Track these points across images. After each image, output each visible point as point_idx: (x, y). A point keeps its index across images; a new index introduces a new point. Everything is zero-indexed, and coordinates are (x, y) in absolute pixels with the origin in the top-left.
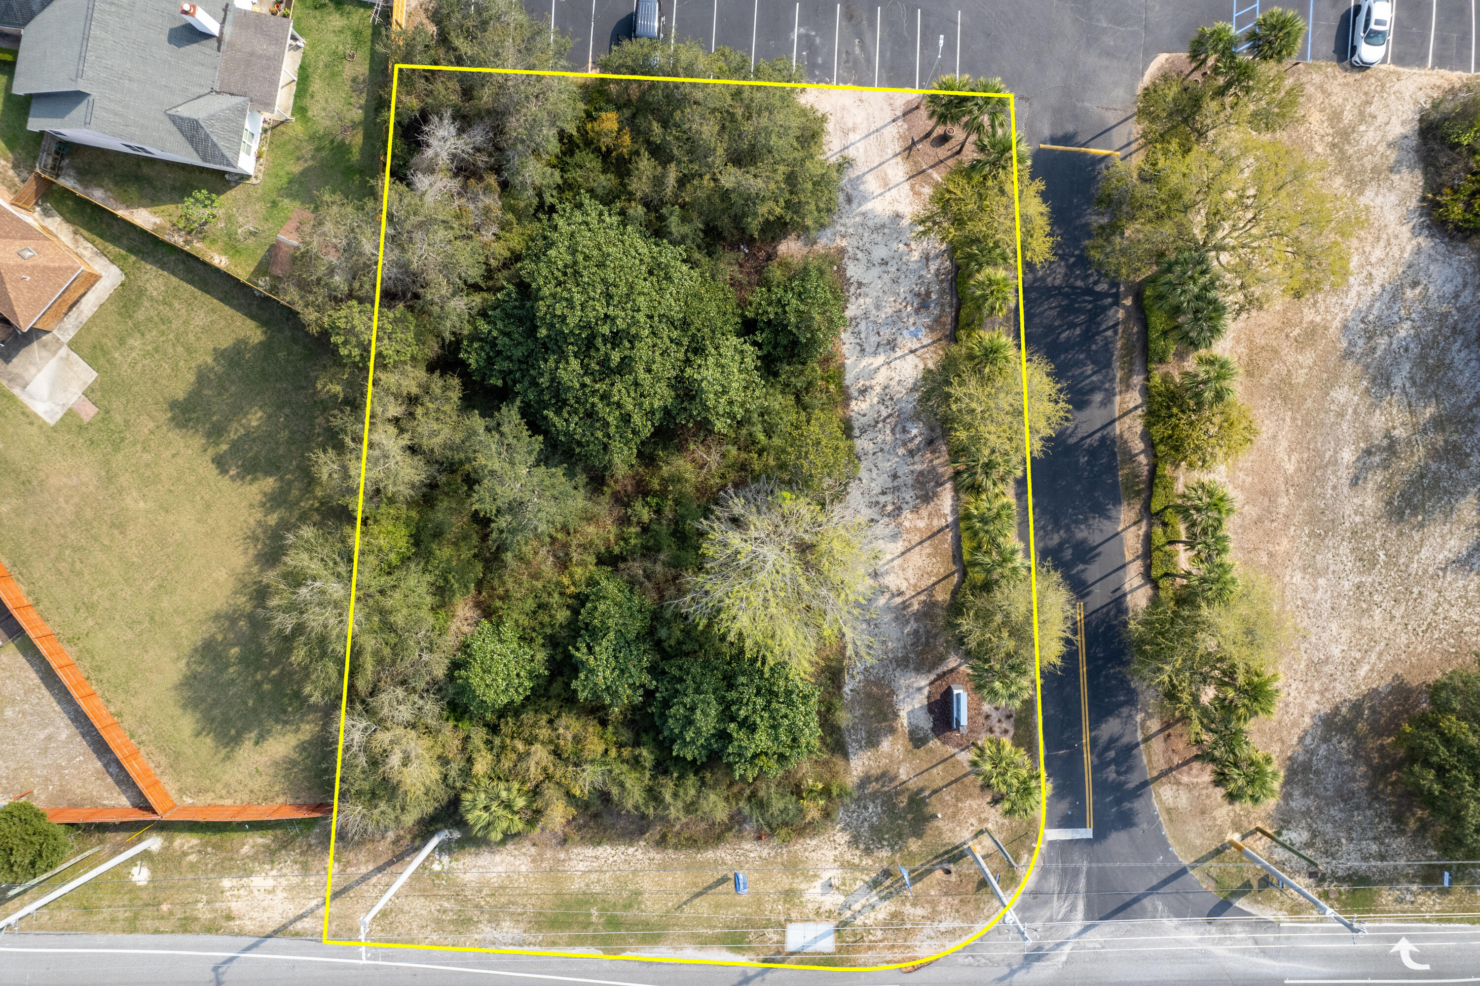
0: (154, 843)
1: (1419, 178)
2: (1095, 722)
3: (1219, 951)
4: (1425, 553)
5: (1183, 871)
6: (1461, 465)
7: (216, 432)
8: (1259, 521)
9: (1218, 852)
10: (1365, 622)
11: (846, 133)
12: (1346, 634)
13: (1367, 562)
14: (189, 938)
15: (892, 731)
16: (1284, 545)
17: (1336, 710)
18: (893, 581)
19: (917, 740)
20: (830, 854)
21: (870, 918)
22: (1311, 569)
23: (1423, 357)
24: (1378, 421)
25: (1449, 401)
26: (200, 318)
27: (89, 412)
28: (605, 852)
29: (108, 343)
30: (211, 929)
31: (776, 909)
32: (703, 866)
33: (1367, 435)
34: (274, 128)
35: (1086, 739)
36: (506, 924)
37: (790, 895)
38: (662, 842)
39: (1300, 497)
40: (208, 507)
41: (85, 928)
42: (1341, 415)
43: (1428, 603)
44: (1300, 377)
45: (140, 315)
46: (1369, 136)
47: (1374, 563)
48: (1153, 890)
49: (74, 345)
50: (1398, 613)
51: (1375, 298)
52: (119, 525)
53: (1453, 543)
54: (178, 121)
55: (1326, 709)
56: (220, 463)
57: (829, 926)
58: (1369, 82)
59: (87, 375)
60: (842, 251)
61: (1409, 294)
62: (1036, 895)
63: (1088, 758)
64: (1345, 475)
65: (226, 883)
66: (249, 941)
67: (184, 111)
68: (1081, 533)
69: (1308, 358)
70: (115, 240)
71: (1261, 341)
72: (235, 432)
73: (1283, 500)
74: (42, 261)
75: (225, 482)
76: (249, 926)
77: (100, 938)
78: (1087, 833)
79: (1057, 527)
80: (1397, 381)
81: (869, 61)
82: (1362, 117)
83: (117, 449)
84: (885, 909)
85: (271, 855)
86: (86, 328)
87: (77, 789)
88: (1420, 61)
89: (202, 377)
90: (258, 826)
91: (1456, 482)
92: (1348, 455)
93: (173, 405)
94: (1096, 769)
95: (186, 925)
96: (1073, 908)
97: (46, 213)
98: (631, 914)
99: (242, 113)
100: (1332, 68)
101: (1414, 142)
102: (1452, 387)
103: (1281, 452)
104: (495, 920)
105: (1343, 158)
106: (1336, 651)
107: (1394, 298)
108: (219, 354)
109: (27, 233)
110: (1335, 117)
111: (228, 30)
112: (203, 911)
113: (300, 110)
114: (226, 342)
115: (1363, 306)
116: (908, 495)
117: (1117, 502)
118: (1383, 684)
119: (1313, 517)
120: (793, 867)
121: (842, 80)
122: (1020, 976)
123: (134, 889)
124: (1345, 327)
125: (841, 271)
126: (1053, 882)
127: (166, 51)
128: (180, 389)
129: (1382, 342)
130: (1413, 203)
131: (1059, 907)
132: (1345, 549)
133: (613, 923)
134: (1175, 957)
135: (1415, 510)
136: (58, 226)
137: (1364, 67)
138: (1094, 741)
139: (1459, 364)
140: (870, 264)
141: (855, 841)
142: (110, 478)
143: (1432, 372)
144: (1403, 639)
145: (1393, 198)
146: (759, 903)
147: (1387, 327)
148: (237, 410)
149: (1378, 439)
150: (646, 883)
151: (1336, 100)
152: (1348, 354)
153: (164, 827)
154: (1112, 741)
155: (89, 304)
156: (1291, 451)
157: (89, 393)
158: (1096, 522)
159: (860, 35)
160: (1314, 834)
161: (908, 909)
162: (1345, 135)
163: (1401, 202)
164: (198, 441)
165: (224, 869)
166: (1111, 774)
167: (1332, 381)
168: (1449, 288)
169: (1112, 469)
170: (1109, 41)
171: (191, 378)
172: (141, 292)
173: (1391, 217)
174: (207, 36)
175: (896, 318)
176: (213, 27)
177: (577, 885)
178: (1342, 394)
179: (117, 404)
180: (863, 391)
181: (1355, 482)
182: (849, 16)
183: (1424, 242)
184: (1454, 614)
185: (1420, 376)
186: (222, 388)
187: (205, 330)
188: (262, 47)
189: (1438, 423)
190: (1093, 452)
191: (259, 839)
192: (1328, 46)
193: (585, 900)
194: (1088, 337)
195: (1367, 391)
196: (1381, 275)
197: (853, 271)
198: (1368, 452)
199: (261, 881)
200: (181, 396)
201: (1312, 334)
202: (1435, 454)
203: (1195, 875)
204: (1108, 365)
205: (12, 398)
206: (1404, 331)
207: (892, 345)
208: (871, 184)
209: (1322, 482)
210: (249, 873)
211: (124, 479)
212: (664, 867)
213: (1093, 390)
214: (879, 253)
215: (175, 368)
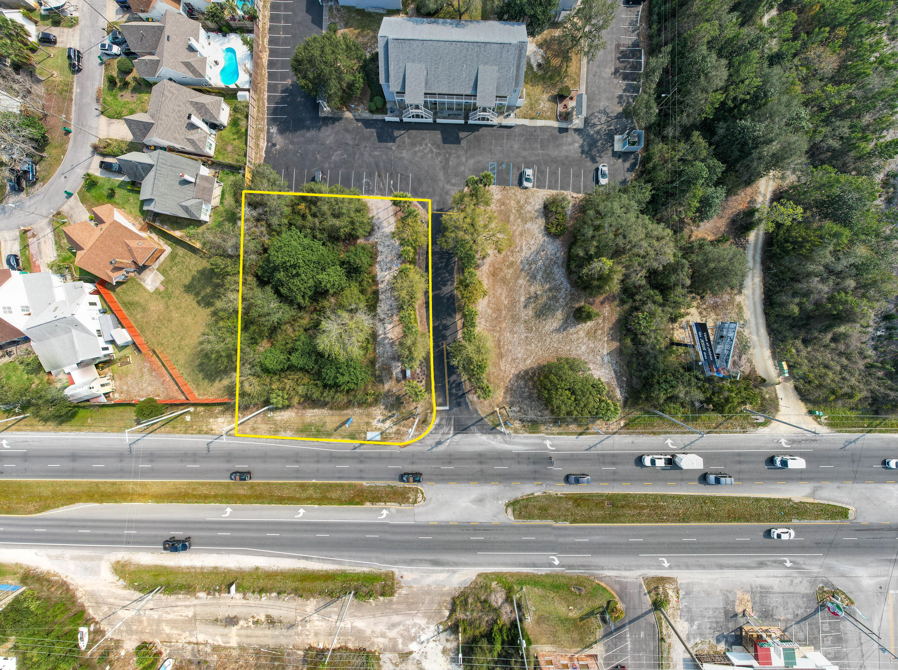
0: (192, 409)
1: (544, 220)
2: (449, 376)
3: (493, 443)
4: (547, 327)
5: (482, 419)
6: (557, 302)
7: (197, 294)
8: (497, 318)
9: (492, 413)
10: (529, 347)
11: (378, 209)
12: (522, 351)
13: (529, 330)
14: (201, 436)
15: (391, 378)
16: (504, 325)
17: (520, 373)
18: (389, 335)
19: (398, 381)
20: (379, 412)
21: (390, 431)
22: (512, 332)
23: (545, 271)
24: (532, 289)
25: (553, 283)
26: (193, 262)
27: (162, 289)
28: (316, 411)
29: (168, 269)
30: (207, 433)
31: (364, 427)
32: (344, 415)
33: (529, 293)
34: (214, 208)
35: (447, 381)
36: (288, 432)
37: (368, 424)
38: (331, 408)
39: (509, 311)
40: (195, 316)
41: (173, 433)
42: (521, 287)
43: (548, 342)
44: (509, 276)
45: (176, 261)
46: (529, 208)
47: (532, 330)
48: (472, 425)
49: (158, 270)
50: (539, 345)
51: (532, 253)
52: (170, 321)
53: (555, 324)
54: (182, 207)
55: (517, 372)
56: (198, 303)
57: (378, 433)
58: (529, 193)
59: (162, 278)
60: (377, 243)
61: (542, 253)
62: (439, 426)
63: (447, 386)
64: (522, 305)
65: (211, 420)
66: (216, 437)
67: (184, 204)
68: (444, 322)
69: (511, 271)
70: (170, 240)
71: (497, 266)
72: (203, 294)
73: (504, 312)
74: (144, 246)
75: (200, 308)
76: (217, 432)
77: (177, 435)
78: (447, 408)
79: (438, 320)
80: (538, 278)
81: (385, 189)
82: (526, 202)
83: (169, 299)
84: (395, 428)
85: (223, 412)
86: (161, 265)
87: (171, 394)
88: (544, 187)
89: (193, 278)
90: (219, 404)
91: (556, 307)
92: (523, 299)
93: (185, 286)
94: (449, 390)
95: (200, 432)
96: (450, 429)
97: (151, 232)
98: (323, 429)
99: (201, 204)
100: (517, 188)
101: (542, 210)
102: (554, 279)
103: (503, 298)
104: (285, 431)
105: (520, 214)
106: (519, 356)
107: (537, 253)
108: (198, 272)
109: (141, 238)
110: (518, 202)
111: (198, 181)
112: (205, 428)
113: (221, 203)
114: (200, 268)
115: (528, 256)
116: (395, 311)
117: (455, 313)
118: (535, 366)
119: (513, 317)
120: (369, 415)
121: (377, 194)
122: (434, 449)
123: (186, 422)
124: (522, 262)
125: (376, 248)
126: (444, 422)
127: (178, 187)
128: (187, 282)
129: (534, 266)
130: (543, 228)
131: (445, 429)
132: (522, 326)
133: (318, 431)
134: (480, 444)
135: (543, 315)
136: (153, 235)
137: (526, 188)
138: (449, 382)
139: (556, 272)
140: (385, 246)
141: (386, 408)
142: (168, 307)
143: (548, 274)
144: (541, 353)
145: (537, 226)
146: (359, 426)
147: (535, 262)
148: (204, 288)
149: (532, 294)
150: (328, 419)
151: (519, 197)
152: (522, 270)
153: (194, 405)
154: (454, 381)
155: (162, 258)
156: (506, 298)
157: (162, 283)
158: (449, 319)
159: (382, 181)
160: (521, 408)
161: (402, 428)
162: (521, 207)
163: (539, 227)
164: (192, 297)
165: (211, 416)
166: (454, 391)
167: (518, 277)
168: (553, 252)
169: (453, 304)
170: (453, 181)
171: (190, 278)
172: (177, 254)
173: (536, 232)
174: (191, 182)
175: (392, 261)
176: (193, 180)
177: (308, 420)
178: (521, 281)
179: (170, 286)
180: (382, 282)
181: (525, 307)
182: (379, 176)
183: (546, 238)
184: (555, 345)
185: (545, 276)
186: (199, 281)
187: (195, 265)
188: (207, 185)
189: (550, 290)
190: (448, 299)
191: (220, 408)
192: (516, 182)
193: (311, 425)
194: (447, 265)
195: (528, 281)
196: (534, 248)
197: (380, 248)
198: (530, 298)
199: (220, 420)
200: (187, 284)
201: (512, 264)
202: (549, 298)
203: (486, 420)
204: (452, 273)
205: (141, 285)
206: (540, 263)
207: (390, 268)
208: (385, 224)
209: (515, 307)
210: (217, 418)
211: (171, 308)
212: (332, 415)
213: (448, 281)
214: (387, 243)
215: (186, 276)
